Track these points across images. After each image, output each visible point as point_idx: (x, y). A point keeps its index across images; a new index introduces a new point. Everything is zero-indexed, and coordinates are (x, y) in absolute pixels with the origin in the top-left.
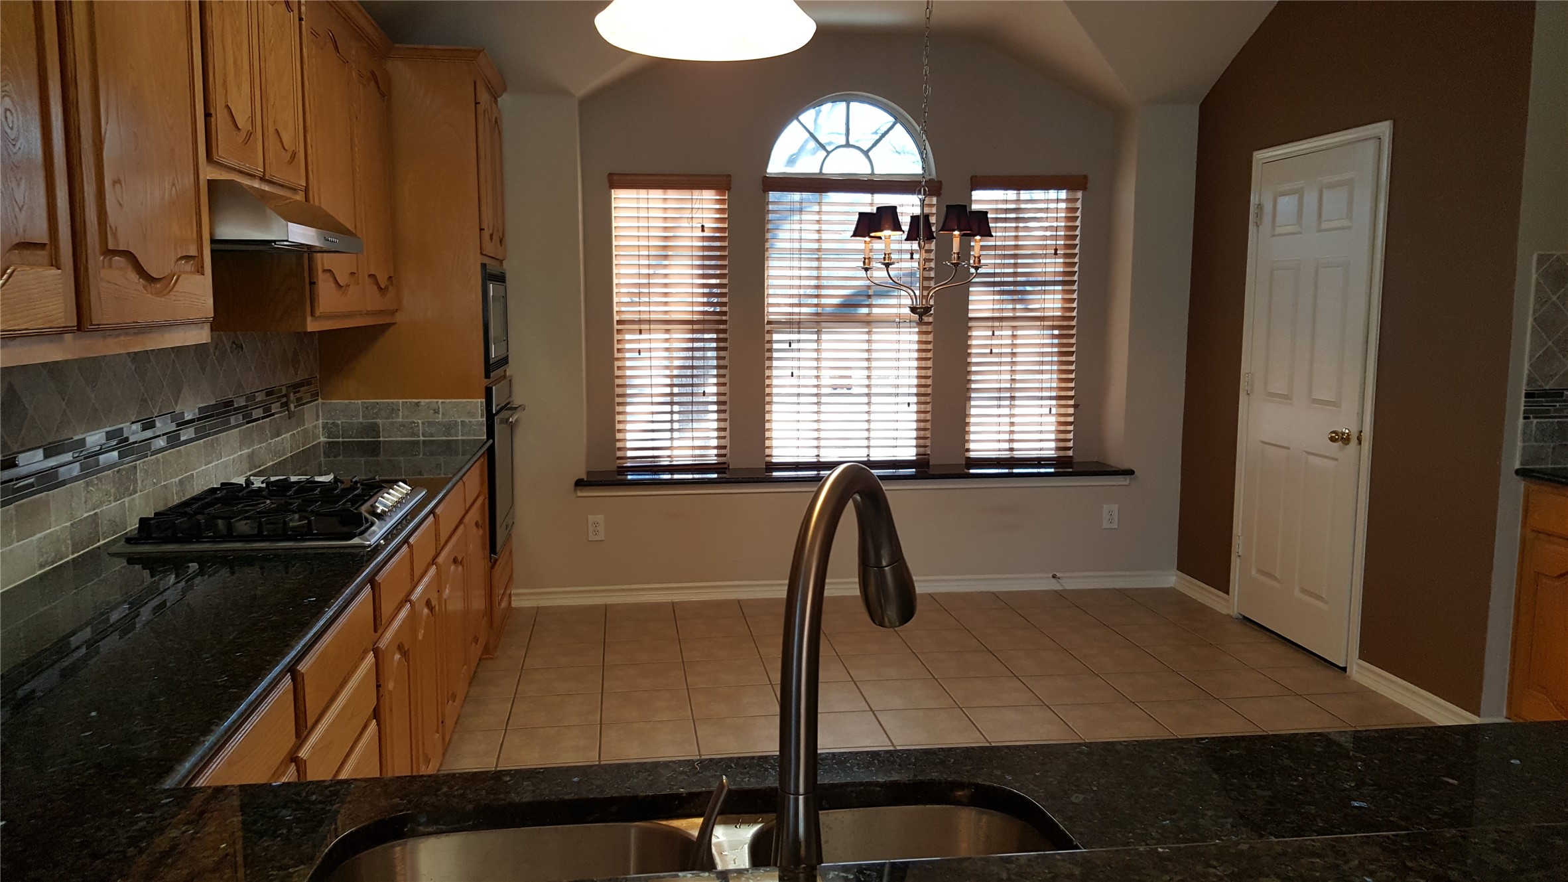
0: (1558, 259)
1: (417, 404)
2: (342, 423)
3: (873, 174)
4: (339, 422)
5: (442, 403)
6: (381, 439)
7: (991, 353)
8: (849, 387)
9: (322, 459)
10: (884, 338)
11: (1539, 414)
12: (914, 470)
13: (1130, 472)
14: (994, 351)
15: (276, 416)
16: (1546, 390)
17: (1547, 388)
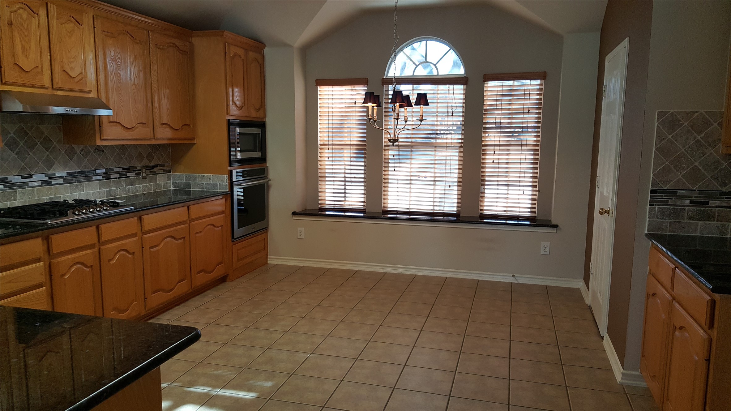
0: (672, 113)
1: (204, 176)
2: (178, 182)
3: (438, 75)
4: (177, 182)
5: (212, 176)
6: (191, 189)
7: (493, 162)
8: (425, 177)
9: (172, 196)
10: (441, 154)
11: (659, 203)
12: (456, 218)
13: (556, 226)
14: (494, 161)
15: (130, 178)
16: (665, 189)
17: (666, 188)
